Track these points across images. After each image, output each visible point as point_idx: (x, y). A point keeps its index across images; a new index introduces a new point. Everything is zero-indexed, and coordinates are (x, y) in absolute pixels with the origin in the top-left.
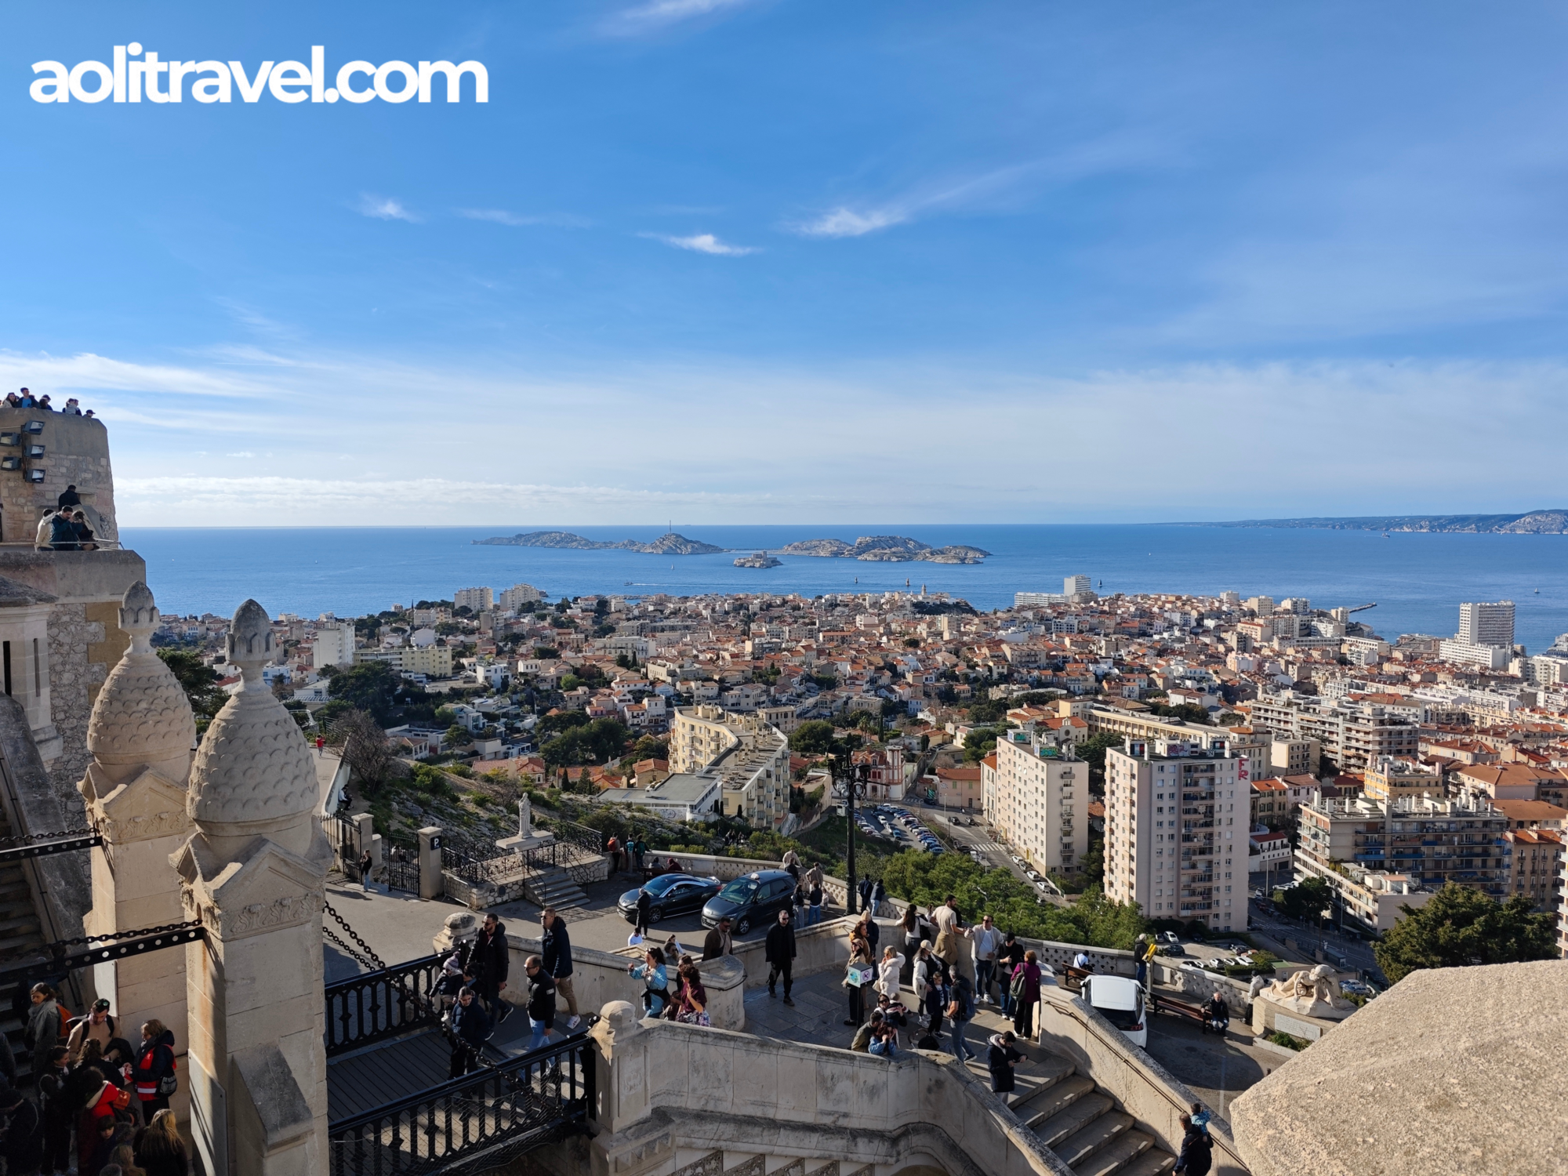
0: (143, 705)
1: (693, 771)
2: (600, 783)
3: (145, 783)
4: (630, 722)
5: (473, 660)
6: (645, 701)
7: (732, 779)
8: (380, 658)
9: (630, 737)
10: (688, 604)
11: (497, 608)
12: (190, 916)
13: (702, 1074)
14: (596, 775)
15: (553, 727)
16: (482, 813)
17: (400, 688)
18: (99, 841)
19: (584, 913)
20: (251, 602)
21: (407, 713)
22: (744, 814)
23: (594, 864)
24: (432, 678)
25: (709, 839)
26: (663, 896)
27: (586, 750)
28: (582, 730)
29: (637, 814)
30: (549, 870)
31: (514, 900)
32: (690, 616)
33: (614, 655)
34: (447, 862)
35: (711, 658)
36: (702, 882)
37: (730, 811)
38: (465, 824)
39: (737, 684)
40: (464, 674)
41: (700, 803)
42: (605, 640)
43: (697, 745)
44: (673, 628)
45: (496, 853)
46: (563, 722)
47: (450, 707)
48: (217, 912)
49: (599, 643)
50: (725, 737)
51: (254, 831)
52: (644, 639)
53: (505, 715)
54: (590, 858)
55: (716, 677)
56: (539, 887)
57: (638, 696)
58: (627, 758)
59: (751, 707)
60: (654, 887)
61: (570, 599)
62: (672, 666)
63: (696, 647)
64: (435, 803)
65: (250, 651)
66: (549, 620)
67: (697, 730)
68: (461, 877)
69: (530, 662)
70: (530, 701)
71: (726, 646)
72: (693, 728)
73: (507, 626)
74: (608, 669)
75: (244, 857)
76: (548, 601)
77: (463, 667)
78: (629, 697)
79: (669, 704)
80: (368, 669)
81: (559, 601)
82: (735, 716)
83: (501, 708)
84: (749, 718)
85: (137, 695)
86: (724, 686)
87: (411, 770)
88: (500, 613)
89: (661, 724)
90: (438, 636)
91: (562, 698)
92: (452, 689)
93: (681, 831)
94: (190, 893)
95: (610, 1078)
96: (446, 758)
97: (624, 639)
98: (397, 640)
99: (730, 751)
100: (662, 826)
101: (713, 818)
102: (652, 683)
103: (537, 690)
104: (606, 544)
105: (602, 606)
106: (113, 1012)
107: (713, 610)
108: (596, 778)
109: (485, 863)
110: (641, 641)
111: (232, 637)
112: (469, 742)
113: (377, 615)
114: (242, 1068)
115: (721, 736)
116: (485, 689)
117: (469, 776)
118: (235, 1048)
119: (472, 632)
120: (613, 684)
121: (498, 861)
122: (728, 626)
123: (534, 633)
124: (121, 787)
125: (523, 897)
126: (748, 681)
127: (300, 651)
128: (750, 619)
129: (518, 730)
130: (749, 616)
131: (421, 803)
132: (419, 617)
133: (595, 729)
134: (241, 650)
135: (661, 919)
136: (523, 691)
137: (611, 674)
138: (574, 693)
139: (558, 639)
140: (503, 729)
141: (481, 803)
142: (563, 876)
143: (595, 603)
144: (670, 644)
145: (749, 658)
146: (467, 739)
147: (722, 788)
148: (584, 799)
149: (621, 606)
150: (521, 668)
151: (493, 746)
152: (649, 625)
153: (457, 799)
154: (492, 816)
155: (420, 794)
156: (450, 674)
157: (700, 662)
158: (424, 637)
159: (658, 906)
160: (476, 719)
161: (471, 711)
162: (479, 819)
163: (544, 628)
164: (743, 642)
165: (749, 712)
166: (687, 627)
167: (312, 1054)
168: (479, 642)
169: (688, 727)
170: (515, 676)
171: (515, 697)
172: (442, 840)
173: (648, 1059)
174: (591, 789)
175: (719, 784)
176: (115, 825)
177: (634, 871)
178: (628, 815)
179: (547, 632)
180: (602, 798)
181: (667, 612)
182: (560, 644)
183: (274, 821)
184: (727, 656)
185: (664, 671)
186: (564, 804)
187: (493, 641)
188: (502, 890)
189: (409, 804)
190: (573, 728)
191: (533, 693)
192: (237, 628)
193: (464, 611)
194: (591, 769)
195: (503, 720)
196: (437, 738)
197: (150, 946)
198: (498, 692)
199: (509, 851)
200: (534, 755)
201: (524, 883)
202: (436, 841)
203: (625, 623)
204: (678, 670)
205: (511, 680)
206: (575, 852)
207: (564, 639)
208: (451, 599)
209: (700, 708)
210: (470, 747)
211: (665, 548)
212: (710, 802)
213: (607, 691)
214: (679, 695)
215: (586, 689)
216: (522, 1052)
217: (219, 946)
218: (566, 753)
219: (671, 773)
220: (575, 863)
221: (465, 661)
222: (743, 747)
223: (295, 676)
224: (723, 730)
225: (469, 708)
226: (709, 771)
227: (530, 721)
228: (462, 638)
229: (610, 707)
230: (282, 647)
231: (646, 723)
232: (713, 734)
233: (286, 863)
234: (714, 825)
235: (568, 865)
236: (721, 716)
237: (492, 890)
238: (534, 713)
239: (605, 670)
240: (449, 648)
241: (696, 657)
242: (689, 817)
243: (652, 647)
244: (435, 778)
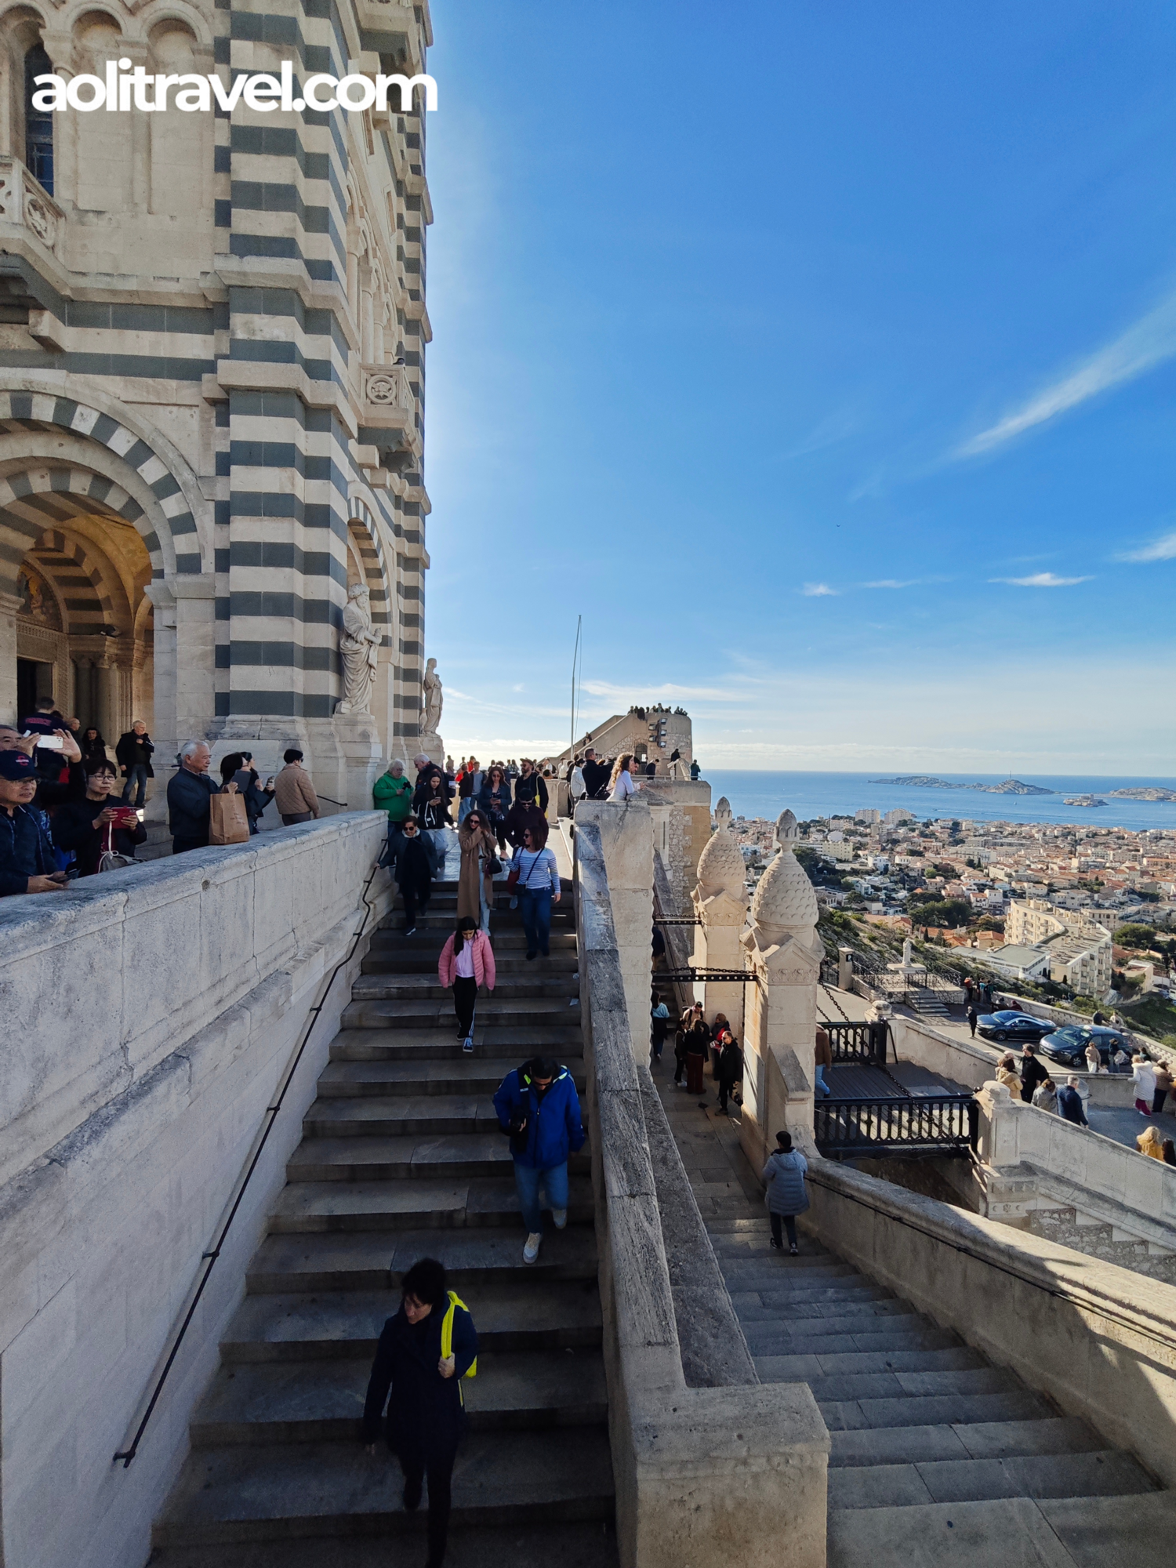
0: (724, 858)
1: (1025, 944)
2: (951, 941)
3: (723, 897)
4: (974, 905)
5: (866, 852)
6: (987, 892)
7: (1059, 956)
8: (810, 846)
9: (974, 914)
10: (1023, 829)
11: (882, 822)
12: (749, 968)
13: (1061, 1150)
14: (949, 935)
15: (918, 900)
16: (873, 946)
17: (821, 864)
18: (700, 923)
19: (947, 1022)
20: (788, 811)
21: (824, 879)
22: (1069, 982)
23: (954, 992)
24: (840, 861)
25: (1038, 994)
26: (1008, 1024)
27: (941, 918)
28: (939, 905)
29: (980, 966)
30: (923, 989)
31: (898, 1003)
32: (1024, 837)
33: (965, 859)
34: (855, 971)
35: (1042, 868)
36: (1040, 1022)
37: (1057, 977)
38: (863, 950)
39: (1064, 889)
40: (860, 860)
41: (1031, 968)
42: (958, 848)
43: (1029, 927)
44: (1010, 845)
45: (887, 971)
46: (925, 898)
47: (850, 879)
48: (766, 969)
49: (953, 849)
50: (1053, 925)
51: (785, 930)
52: (987, 850)
53: (885, 888)
54: (951, 987)
55: (1046, 882)
56: (916, 999)
57: (981, 888)
58: (972, 928)
59: (1076, 906)
60: (1000, 1016)
61: (933, 820)
62: (1009, 871)
63: (1029, 859)
64: (844, 934)
65: (787, 836)
66: (917, 832)
67: (1029, 916)
68: (865, 981)
69: (903, 857)
70: (902, 881)
71: (1055, 861)
72: (1025, 915)
73: (889, 834)
74: (959, 867)
75: (781, 943)
76: (917, 820)
77: (859, 856)
78: (975, 887)
79: (1005, 895)
80: (803, 852)
81: (925, 821)
82: (1062, 911)
83: (883, 883)
84: (1075, 914)
85: (721, 853)
86: (1051, 889)
87: (830, 913)
88: (884, 825)
89: (997, 909)
90: (844, 836)
91: (925, 883)
92: (852, 869)
93: (1015, 984)
94: (750, 957)
95: (990, 1129)
96: (847, 909)
97: (972, 848)
98: (820, 837)
99: (1058, 935)
100: (999, 978)
101: (1042, 980)
102: (992, 880)
103: (907, 875)
104: (960, 786)
105: (956, 827)
106: (703, 1009)
107: (1044, 834)
108: (948, 937)
109: (880, 976)
110: (985, 851)
111: (778, 828)
112: (862, 902)
113: (808, 821)
114: (774, 1052)
115: (1050, 923)
116: (873, 871)
117: (864, 922)
118: (771, 1042)
119: (866, 835)
120: (962, 878)
121: (888, 977)
122: (1057, 847)
123: (906, 839)
124: (712, 898)
125: (904, 1003)
126: (1073, 887)
127: (766, 838)
128: (1077, 843)
129: (894, 899)
130: (1076, 841)
131: (835, 932)
132: (833, 824)
133: (948, 905)
134: (782, 835)
135: (1006, 1039)
136: (898, 875)
137: (961, 871)
138: (933, 880)
139: (923, 844)
140: (884, 897)
141: (873, 939)
142: (933, 996)
143: (951, 823)
144: (1007, 855)
145: (1076, 871)
146: (860, 900)
147: (1050, 960)
148: (942, 950)
149: (969, 827)
150: (897, 860)
151: (877, 906)
152: (991, 841)
153: (858, 935)
154: (880, 949)
155: (835, 927)
156: (851, 859)
157: (1032, 870)
158: (836, 836)
159: (1004, 1030)
160: (867, 889)
161: (864, 884)
162: (872, 949)
163: (913, 837)
164: (1070, 859)
165: (1075, 910)
166: (1022, 845)
167: (809, 1056)
168: (870, 842)
169: (1022, 914)
170: (893, 865)
171: (892, 878)
172: (853, 957)
173: (1019, 1127)
174: (945, 944)
175: (1048, 957)
176: (709, 916)
177: (984, 1003)
178: (973, 965)
179: (916, 840)
180: (953, 951)
181: (1006, 833)
182: (925, 848)
183: (796, 927)
184: (1056, 868)
185: (1003, 873)
186: (927, 951)
187: (879, 842)
188: (890, 995)
189: (829, 932)
190: (932, 903)
191: (905, 877)
192: (781, 823)
193: (861, 823)
194: (944, 931)
195: (884, 891)
196: (842, 896)
197: (724, 979)
198: (881, 874)
199: (896, 972)
200: (905, 916)
201: (905, 994)
202: (850, 957)
203: (974, 839)
204: (1014, 874)
205: (890, 867)
206: (941, 981)
207: (927, 845)
208: (853, 815)
209: (1032, 902)
210: (862, 905)
211: (1006, 789)
212: (1040, 968)
213: (958, 882)
214: (1014, 891)
215: (942, 878)
216: (921, 1095)
217: (766, 987)
218: (927, 918)
219: (1006, 943)
220: (941, 989)
221: (860, 853)
222: (1069, 934)
223: (763, 851)
224: (1051, 919)
225: (862, 881)
226: (1039, 947)
227: (902, 894)
228: (859, 838)
229: (960, 893)
230: (756, 835)
231: (987, 907)
232: (1042, 921)
233: (801, 951)
234: (1042, 985)
235: (936, 989)
236: (1050, 910)
237: (884, 994)
238: (904, 889)
239: (956, 868)
240: (851, 844)
241: (1029, 866)
242: (1021, 976)
243: (993, 855)
244: (845, 920)
